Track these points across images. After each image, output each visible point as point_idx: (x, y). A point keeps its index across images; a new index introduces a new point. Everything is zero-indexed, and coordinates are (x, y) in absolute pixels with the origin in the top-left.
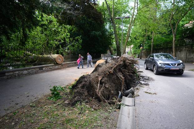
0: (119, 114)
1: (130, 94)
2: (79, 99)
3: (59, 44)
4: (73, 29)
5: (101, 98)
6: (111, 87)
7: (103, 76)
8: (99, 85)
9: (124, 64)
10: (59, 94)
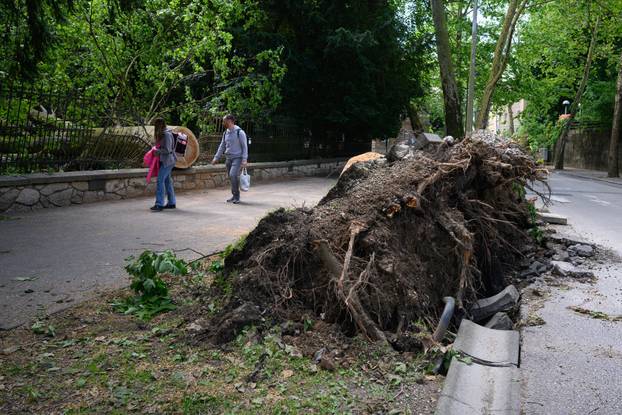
0: (437, 398)
1: (500, 314)
2: (252, 313)
3: (182, 84)
4: (247, 18)
5: (356, 314)
6: (405, 274)
7: (372, 217)
8: (349, 254)
9: (478, 174)
10: (165, 292)
